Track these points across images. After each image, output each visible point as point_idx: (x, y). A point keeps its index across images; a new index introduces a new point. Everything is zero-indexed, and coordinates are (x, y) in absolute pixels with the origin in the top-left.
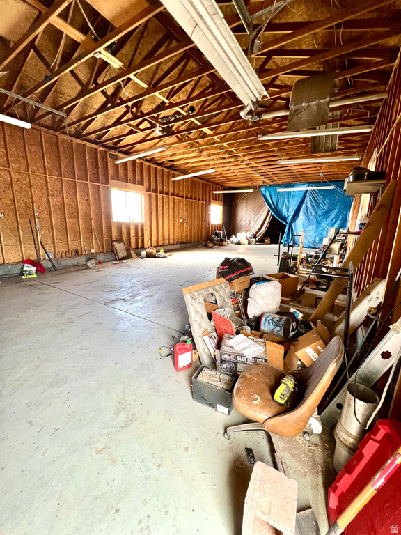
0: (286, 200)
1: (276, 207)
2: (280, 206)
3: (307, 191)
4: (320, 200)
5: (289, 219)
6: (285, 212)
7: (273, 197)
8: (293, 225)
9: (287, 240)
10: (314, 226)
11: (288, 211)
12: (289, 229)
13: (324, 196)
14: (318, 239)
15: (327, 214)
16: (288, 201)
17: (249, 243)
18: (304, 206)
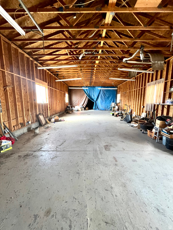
0: (93, 93)
1: (89, 95)
2: (91, 94)
3: (101, 90)
4: (105, 93)
5: (95, 100)
6: (93, 97)
7: (88, 91)
8: (97, 102)
9: (95, 108)
10: (104, 102)
11: (94, 97)
12: (95, 104)
13: (107, 92)
14: (106, 107)
15: (108, 98)
16: (94, 93)
17: (81, 110)
18: (100, 95)
